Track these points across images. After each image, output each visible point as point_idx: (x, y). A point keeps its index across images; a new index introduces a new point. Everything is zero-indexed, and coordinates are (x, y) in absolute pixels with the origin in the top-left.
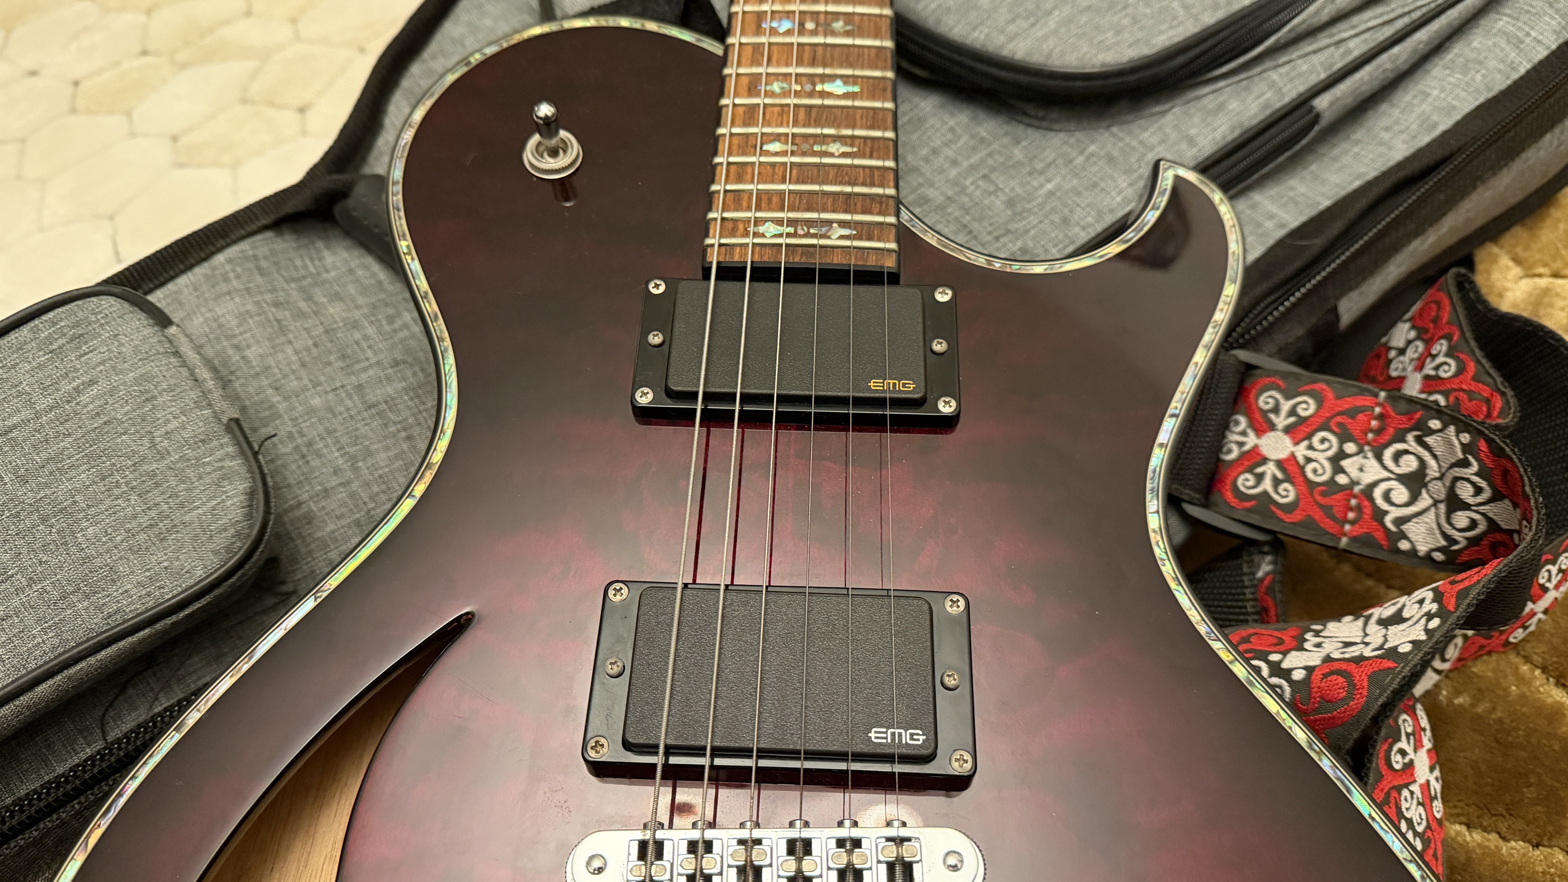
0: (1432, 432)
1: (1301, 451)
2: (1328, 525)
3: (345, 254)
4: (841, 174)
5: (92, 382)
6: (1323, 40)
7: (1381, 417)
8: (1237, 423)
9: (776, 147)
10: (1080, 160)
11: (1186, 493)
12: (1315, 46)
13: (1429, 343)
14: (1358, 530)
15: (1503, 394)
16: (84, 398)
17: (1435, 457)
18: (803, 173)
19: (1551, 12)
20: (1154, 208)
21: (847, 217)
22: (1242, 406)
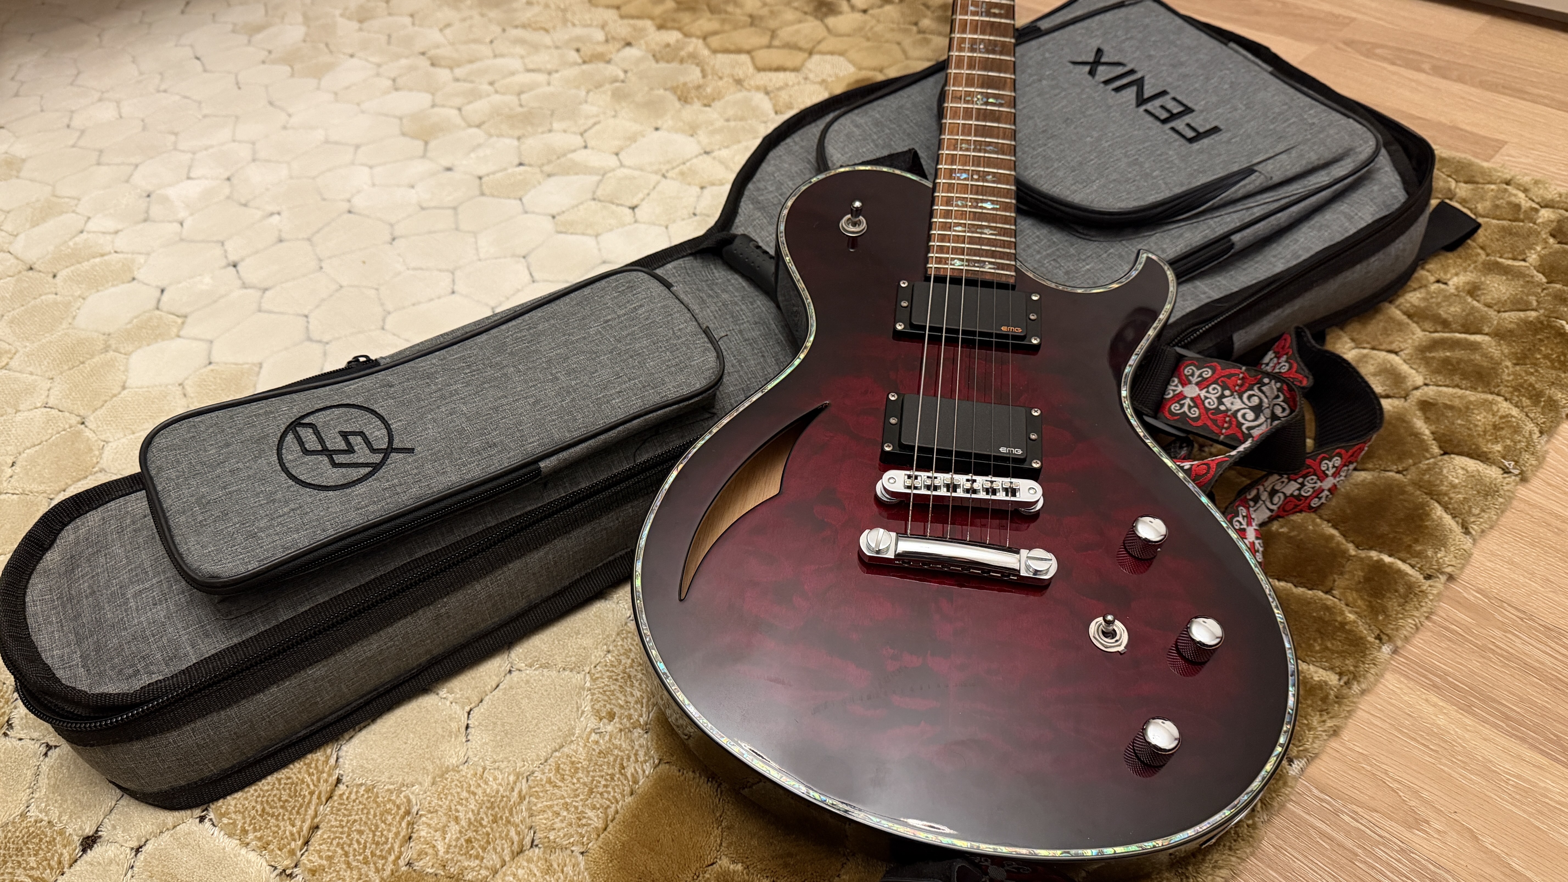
0: (1265, 384)
1: (1203, 393)
2: (1215, 429)
3: (723, 273)
4: (989, 242)
5: (641, 306)
6: (1239, 207)
7: (1243, 378)
8: (1173, 381)
9: (959, 228)
10: (1105, 255)
11: (1146, 410)
12: (1235, 209)
13: (1279, 358)
14: (1230, 432)
15: (1307, 378)
16: (640, 312)
17: (1267, 397)
18: (972, 240)
19: (1371, 204)
20: (1136, 270)
21: (993, 260)
22: (1176, 373)
